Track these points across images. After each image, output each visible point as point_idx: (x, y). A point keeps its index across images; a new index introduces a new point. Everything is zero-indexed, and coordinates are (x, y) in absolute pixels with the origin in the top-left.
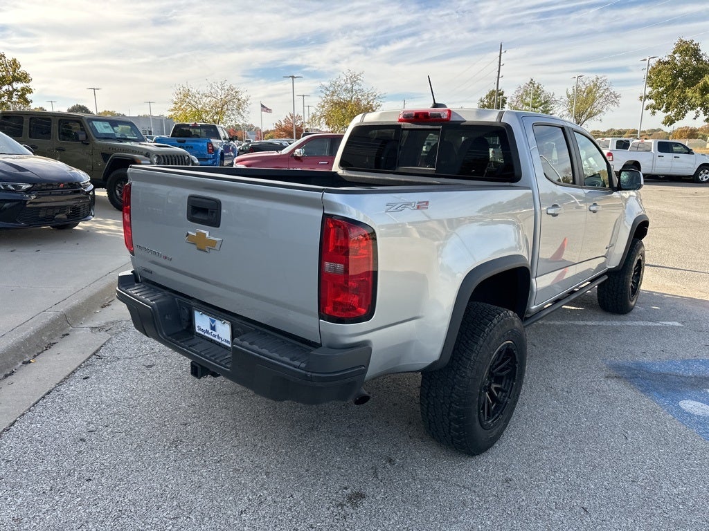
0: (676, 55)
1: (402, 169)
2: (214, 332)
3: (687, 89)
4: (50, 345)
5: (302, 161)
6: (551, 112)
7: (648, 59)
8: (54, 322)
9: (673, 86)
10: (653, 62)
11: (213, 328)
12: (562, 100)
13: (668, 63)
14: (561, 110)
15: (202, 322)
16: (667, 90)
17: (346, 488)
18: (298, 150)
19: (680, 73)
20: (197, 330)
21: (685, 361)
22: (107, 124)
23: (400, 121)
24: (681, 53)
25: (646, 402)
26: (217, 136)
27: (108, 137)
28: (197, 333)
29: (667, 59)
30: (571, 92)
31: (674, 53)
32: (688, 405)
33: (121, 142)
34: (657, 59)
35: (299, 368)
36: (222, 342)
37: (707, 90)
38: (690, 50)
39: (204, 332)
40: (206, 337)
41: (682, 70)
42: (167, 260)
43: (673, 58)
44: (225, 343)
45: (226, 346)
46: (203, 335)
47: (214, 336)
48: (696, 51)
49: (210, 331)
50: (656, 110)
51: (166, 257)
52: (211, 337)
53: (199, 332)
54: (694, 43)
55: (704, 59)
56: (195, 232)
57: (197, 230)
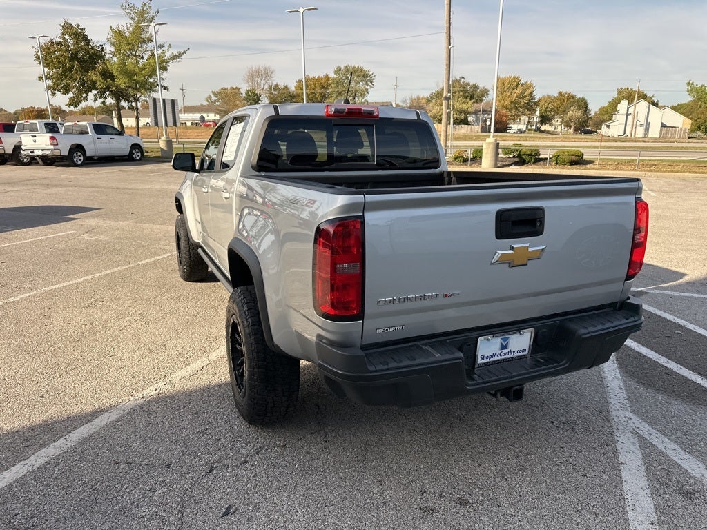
2: (504, 351)
7: (37, 37)
9: (71, 70)
10: (43, 41)
13: (59, 43)
19: (74, 57)
23: (331, 115)
24: (70, 35)
29: (58, 40)
31: (63, 34)
34: (48, 39)
36: (516, 355)
37: (107, 75)
38: (79, 35)
39: (489, 357)
40: (492, 362)
41: (76, 53)
42: (449, 298)
43: (65, 40)
44: (519, 354)
45: (521, 356)
46: (487, 363)
47: (505, 354)
48: (85, 36)
49: (498, 352)
50: (56, 92)
51: (446, 295)
52: (500, 358)
53: (483, 361)
54: (81, 27)
55: (92, 44)
56: (512, 248)
57: (514, 246)
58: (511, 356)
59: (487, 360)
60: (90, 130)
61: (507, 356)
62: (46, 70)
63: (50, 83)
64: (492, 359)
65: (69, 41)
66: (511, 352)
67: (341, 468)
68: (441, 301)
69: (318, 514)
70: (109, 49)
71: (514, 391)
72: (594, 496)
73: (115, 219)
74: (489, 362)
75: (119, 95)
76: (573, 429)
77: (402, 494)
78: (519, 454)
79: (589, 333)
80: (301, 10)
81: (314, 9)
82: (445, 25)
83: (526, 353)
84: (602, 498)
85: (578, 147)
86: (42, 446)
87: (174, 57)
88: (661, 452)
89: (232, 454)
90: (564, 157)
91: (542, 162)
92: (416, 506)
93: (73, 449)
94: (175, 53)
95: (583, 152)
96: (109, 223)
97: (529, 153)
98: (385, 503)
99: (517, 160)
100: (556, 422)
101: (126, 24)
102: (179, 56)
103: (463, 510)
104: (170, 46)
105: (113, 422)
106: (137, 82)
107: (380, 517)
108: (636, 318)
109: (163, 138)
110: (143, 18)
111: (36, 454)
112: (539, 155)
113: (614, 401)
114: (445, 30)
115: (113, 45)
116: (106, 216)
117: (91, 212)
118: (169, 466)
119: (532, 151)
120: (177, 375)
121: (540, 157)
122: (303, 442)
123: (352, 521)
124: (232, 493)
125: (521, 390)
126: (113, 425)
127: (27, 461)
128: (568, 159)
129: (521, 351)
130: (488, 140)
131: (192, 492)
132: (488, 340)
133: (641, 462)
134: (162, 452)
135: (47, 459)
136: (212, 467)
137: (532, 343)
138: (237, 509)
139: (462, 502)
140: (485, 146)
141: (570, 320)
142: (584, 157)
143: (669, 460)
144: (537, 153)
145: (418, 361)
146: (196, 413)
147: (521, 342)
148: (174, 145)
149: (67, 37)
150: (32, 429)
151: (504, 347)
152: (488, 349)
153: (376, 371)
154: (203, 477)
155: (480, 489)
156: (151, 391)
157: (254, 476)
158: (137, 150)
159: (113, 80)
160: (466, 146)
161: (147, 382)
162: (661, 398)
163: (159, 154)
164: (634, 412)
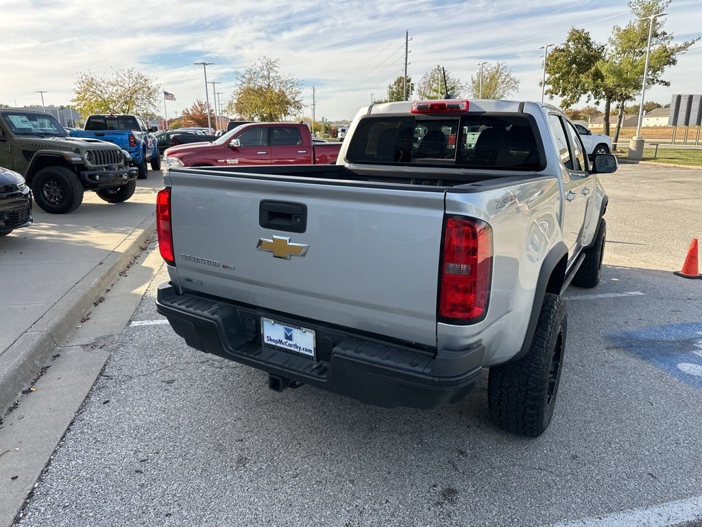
0: (570, 43)
1: (418, 160)
2: (289, 342)
3: (581, 75)
4: (44, 370)
5: (239, 152)
7: (545, 47)
8: (42, 343)
9: (568, 73)
10: (550, 50)
11: (289, 338)
12: (467, 86)
13: (563, 50)
15: (272, 332)
16: (563, 76)
17: (435, 486)
18: (234, 141)
19: (574, 61)
20: (266, 341)
21: (663, 327)
22: (25, 118)
23: (413, 112)
24: (574, 41)
25: (650, 369)
26: (137, 127)
27: (27, 133)
28: (265, 344)
29: (562, 47)
30: (475, 78)
31: (568, 41)
32: (685, 367)
33: (44, 137)
34: (554, 47)
35: (422, 373)
36: (301, 351)
37: (598, 75)
38: (581, 39)
39: (274, 341)
40: (278, 347)
41: (576, 57)
42: (227, 270)
43: (568, 46)
45: (307, 355)
46: (274, 346)
47: (290, 345)
48: (587, 40)
49: (284, 341)
50: (554, 95)
51: (224, 266)
52: (285, 347)
53: (269, 342)
54: (585, 32)
55: (594, 46)
56: (273, 239)
57: (274, 237)
58: (297, 350)
59: (274, 344)
61: (293, 349)
62: (548, 75)
63: (551, 87)
64: (278, 345)
65: (571, 46)
66: (297, 347)
68: (220, 270)
70: (610, 50)
75: (611, 96)
83: (312, 354)
87: (679, 49)
94: (680, 44)
102: (686, 46)
103: (233, 464)
106: (626, 80)
109: (635, 138)
110: (651, 11)
115: (613, 43)
129: (306, 350)
132: (271, 323)
137: (315, 346)
147: (306, 341)
148: (646, 146)
158: (603, 150)
159: (602, 81)
163: (626, 155)
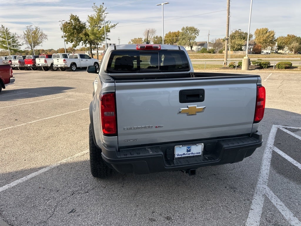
3: (80, 34)
6: (17, 42)
7: (61, 21)
9: (73, 33)
10: (63, 22)
12: (21, 36)
13: (69, 23)
14: (22, 41)
19: (75, 28)
23: (139, 49)
24: (73, 20)
28: (176, 158)
29: (69, 22)
31: (71, 19)
34: (65, 21)
36: (195, 155)
37: (86, 35)
38: (76, 19)
39: (182, 155)
41: (75, 26)
42: (158, 128)
43: (71, 21)
44: (197, 155)
45: (198, 155)
46: (180, 157)
47: (189, 154)
48: (78, 20)
49: (186, 153)
50: (68, 42)
51: (156, 127)
52: (187, 156)
53: (178, 157)
54: (77, 16)
55: (81, 23)
56: (188, 107)
57: (189, 106)
58: (193, 155)
59: (181, 156)
60: (79, 57)
61: (191, 155)
62: (64, 33)
63: (66, 38)
64: (182, 156)
65: (73, 22)
66: (192, 153)
67: (124, 198)
68: (154, 129)
69: (106, 217)
70: (88, 25)
71: (191, 171)
72: (231, 223)
73: (80, 92)
74: (181, 157)
75: (91, 43)
76: (234, 191)
77: (144, 212)
78: (204, 200)
79: (229, 147)
80: (162, 4)
81: (168, 3)
82: (227, 7)
83: (201, 154)
84: (234, 224)
85: (289, 60)
86: (17, 179)
87: (112, 27)
88: (274, 206)
89: (83, 188)
90: (282, 65)
91: (271, 68)
92: (147, 218)
93: (27, 181)
94: (113, 25)
95: (292, 63)
96: (77, 94)
97: (265, 63)
98: (135, 215)
99: (259, 66)
100: (228, 187)
101: (94, 14)
102: (115, 25)
103: (167, 222)
104: (110, 22)
105: (45, 172)
106: (97, 37)
107: (131, 220)
108: (257, 141)
110: (100, 11)
111: (14, 182)
112: (270, 64)
113: (260, 180)
114: (227, 9)
115: (89, 22)
116: (77, 91)
117: (72, 89)
118: (58, 191)
119: (266, 62)
120: (76, 155)
121: (270, 65)
122: (113, 186)
123: (118, 221)
124: (77, 204)
125: (195, 171)
126: (45, 173)
127: (9, 184)
128: (284, 66)
129: (197, 153)
130: (245, 58)
131: (62, 202)
132: (180, 147)
133: (261, 209)
134: (58, 185)
135: (16, 184)
136: (74, 193)
137: (203, 150)
138: (76, 211)
139: (168, 218)
140: (243, 60)
141: (223, 140)
142: (292, 65)
143: (276, 210)
144: (269, 64)
145: (141, 155)
146: (77, 171)
147: (197, 149)
149: (72, 20)
150: (17, 172)
151: (188, 151)
152: (180, 151)
153: (121, 158)
154: (69, 197)
155: (179, 213)
156: (64, 161)
157: (88, 198)
158: (97, 65)
159: (89, 37)
160: (235, 60)
161: (64, 157)
162: (286, 180)
164: (268, 186)
